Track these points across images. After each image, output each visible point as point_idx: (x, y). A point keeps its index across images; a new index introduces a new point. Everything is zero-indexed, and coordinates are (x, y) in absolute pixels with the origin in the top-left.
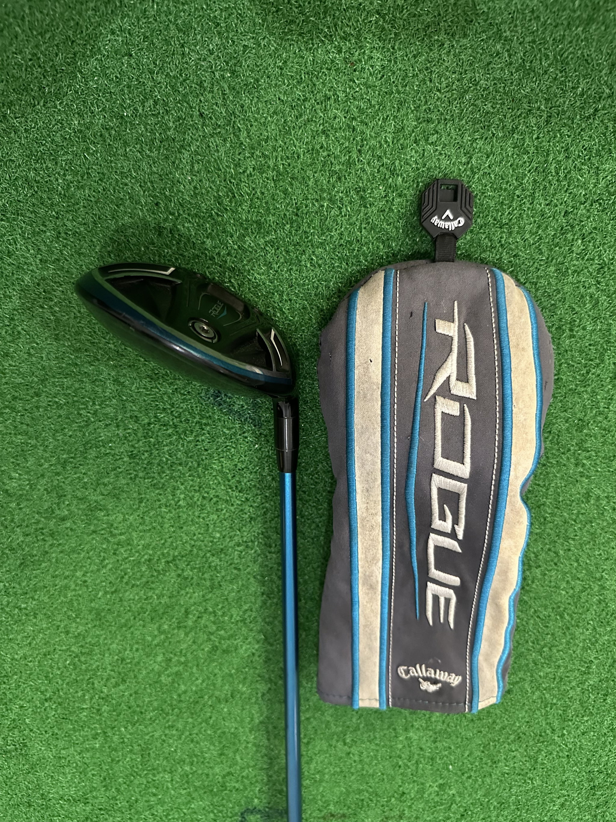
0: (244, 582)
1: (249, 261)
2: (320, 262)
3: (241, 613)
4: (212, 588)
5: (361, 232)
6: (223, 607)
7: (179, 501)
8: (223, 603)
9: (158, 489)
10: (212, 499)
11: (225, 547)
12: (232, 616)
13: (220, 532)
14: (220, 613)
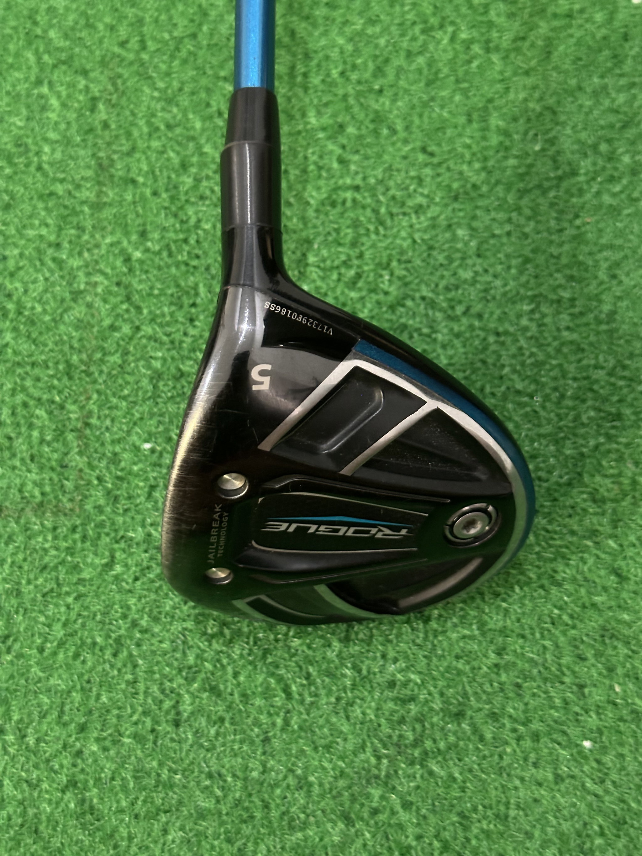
0: (417, 121)
1: (340, 794)
2: (208, 783)
3: (431, 47)
4: (485, 109)
5: (129, 832)
6: (469, 62)
7: (532, 311)
8: (467, 73)
9: (572, 342)
10: (465, 313)
11: (446, 205)
12: (453, 39)
13: (455, 238)
14: (476, 49)
